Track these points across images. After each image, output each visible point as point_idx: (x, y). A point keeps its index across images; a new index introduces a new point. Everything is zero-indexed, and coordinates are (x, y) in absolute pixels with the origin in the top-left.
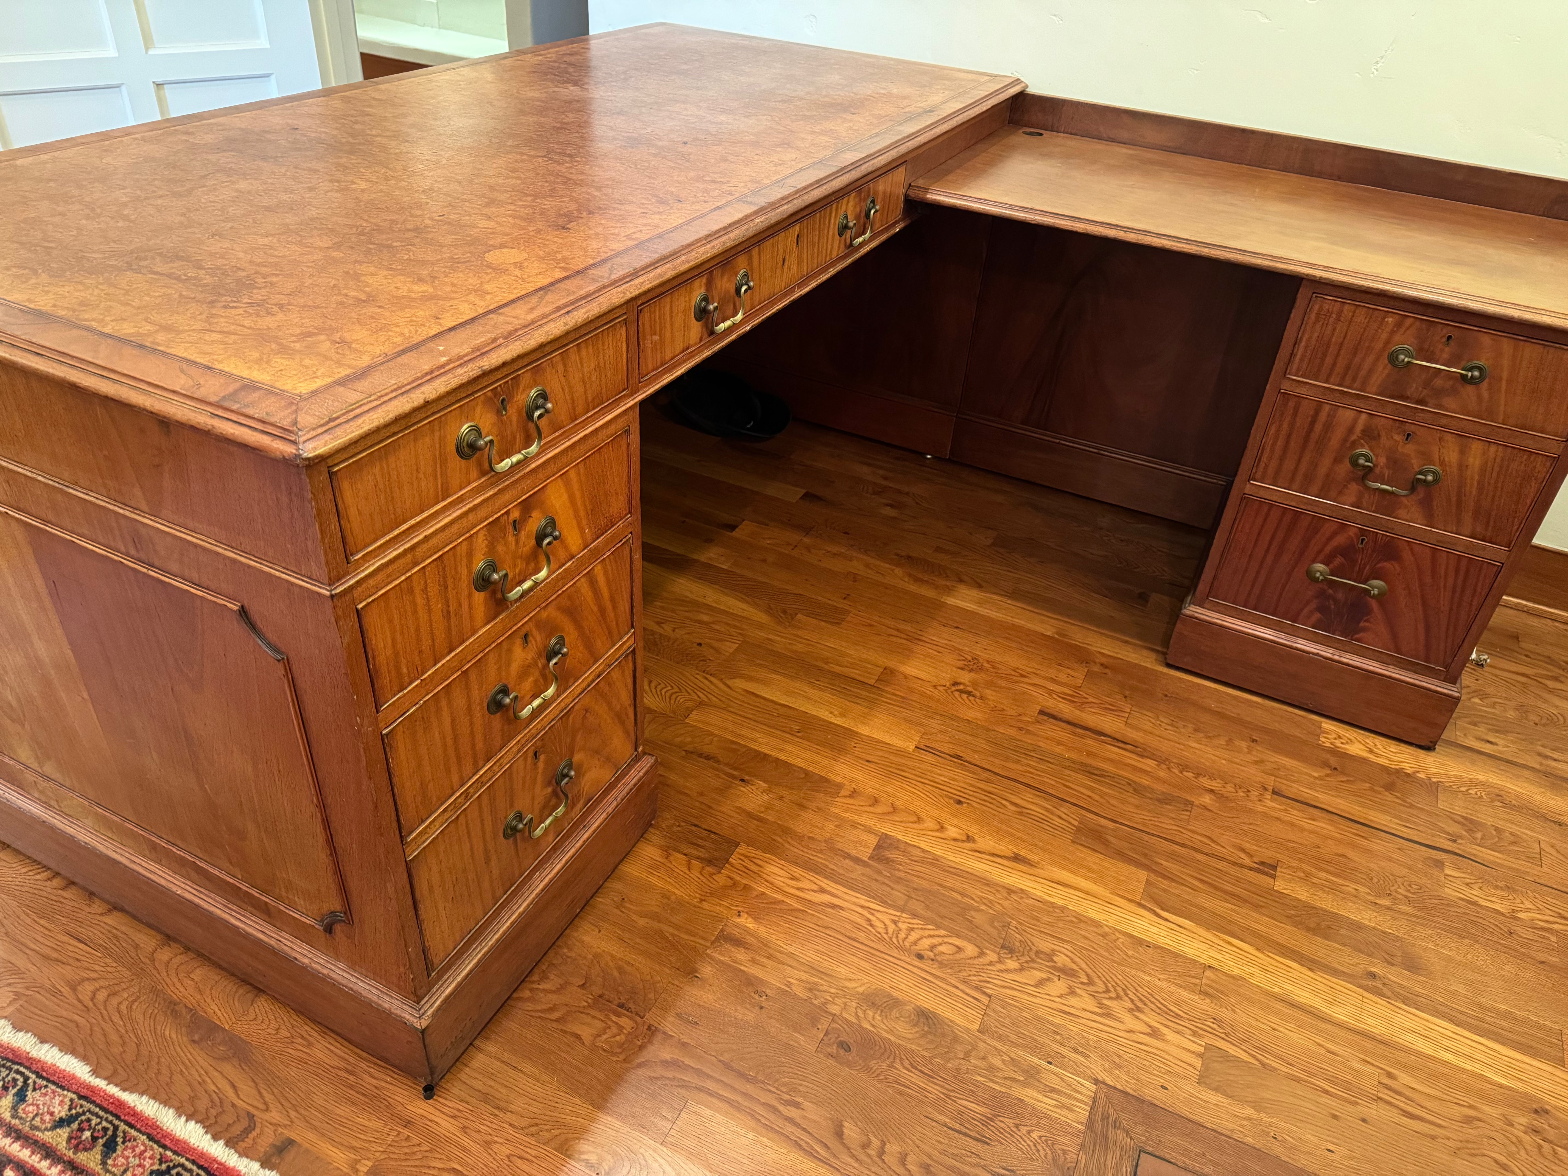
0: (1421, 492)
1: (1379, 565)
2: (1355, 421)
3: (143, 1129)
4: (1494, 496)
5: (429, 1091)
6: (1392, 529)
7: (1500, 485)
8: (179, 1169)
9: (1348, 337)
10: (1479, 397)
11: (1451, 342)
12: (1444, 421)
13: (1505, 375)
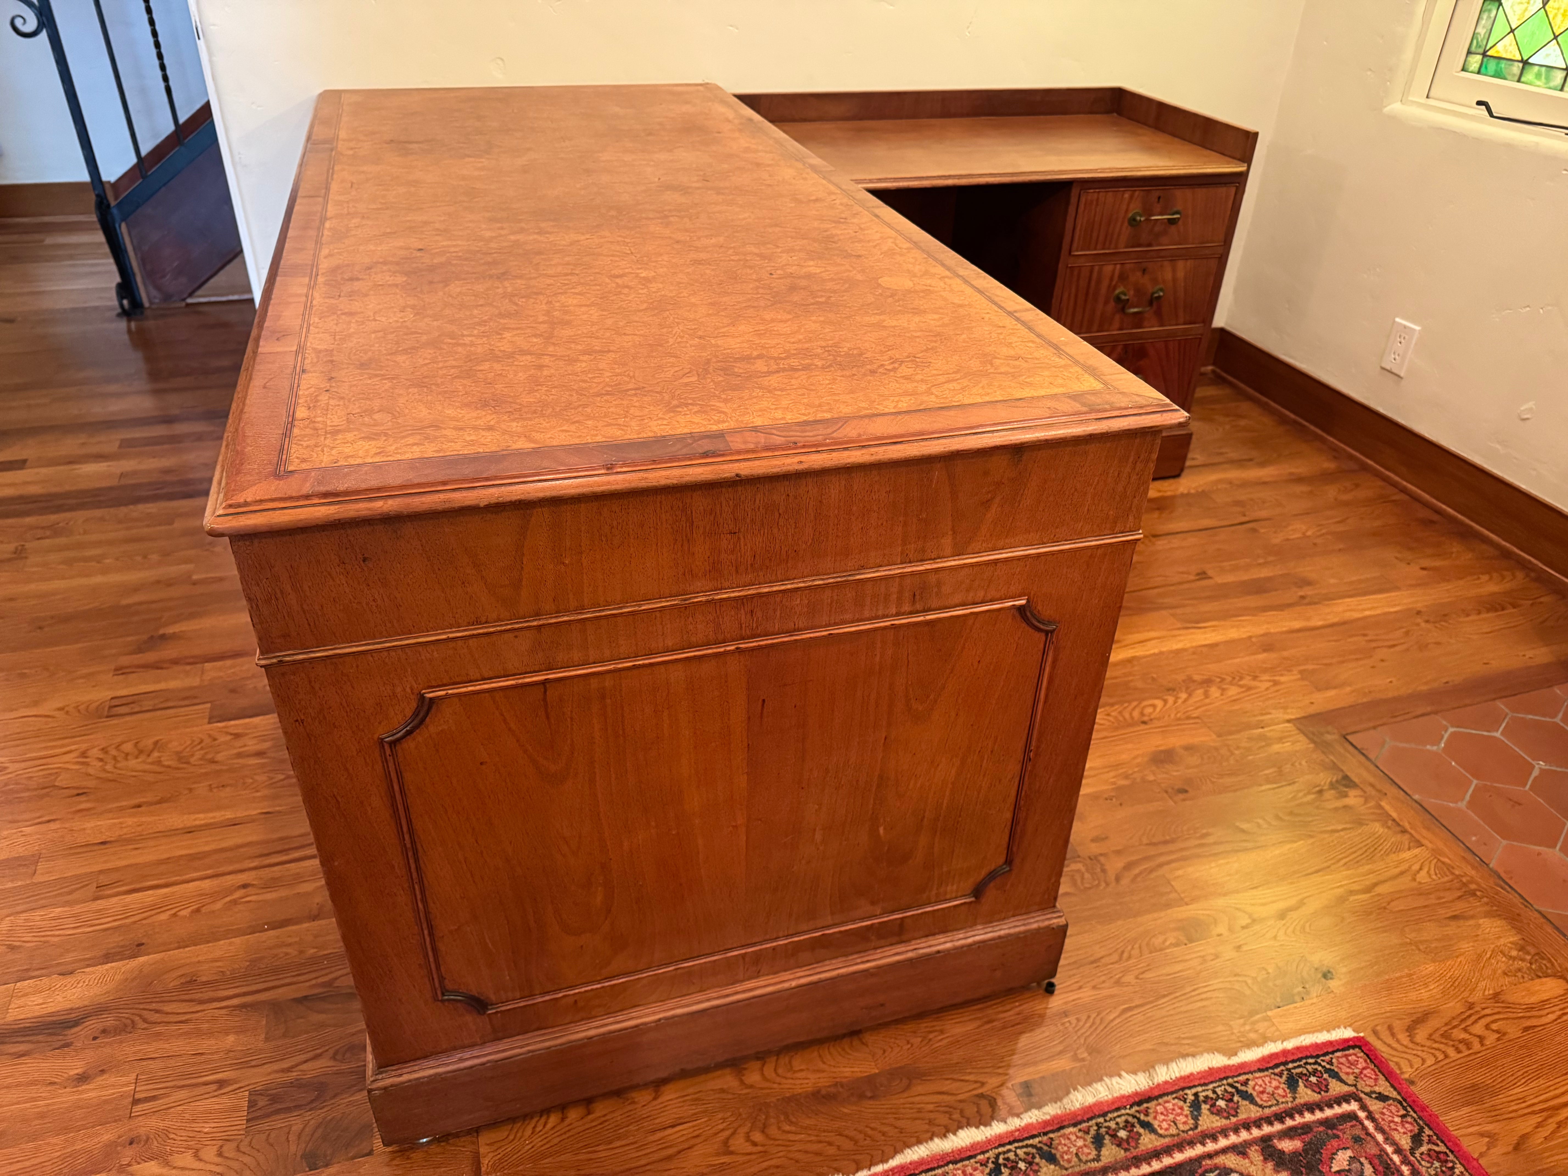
0: (1156, 305)
2: (1113, 271)
3: (942, 1163)
5: (1050, 989)
7: (1195, 284)
8: (1001, 1157)
9: (1104, 215)
10: (1180, 231)
11: (1161, 200)
12: (1163, 254)
13: (1190, 212)
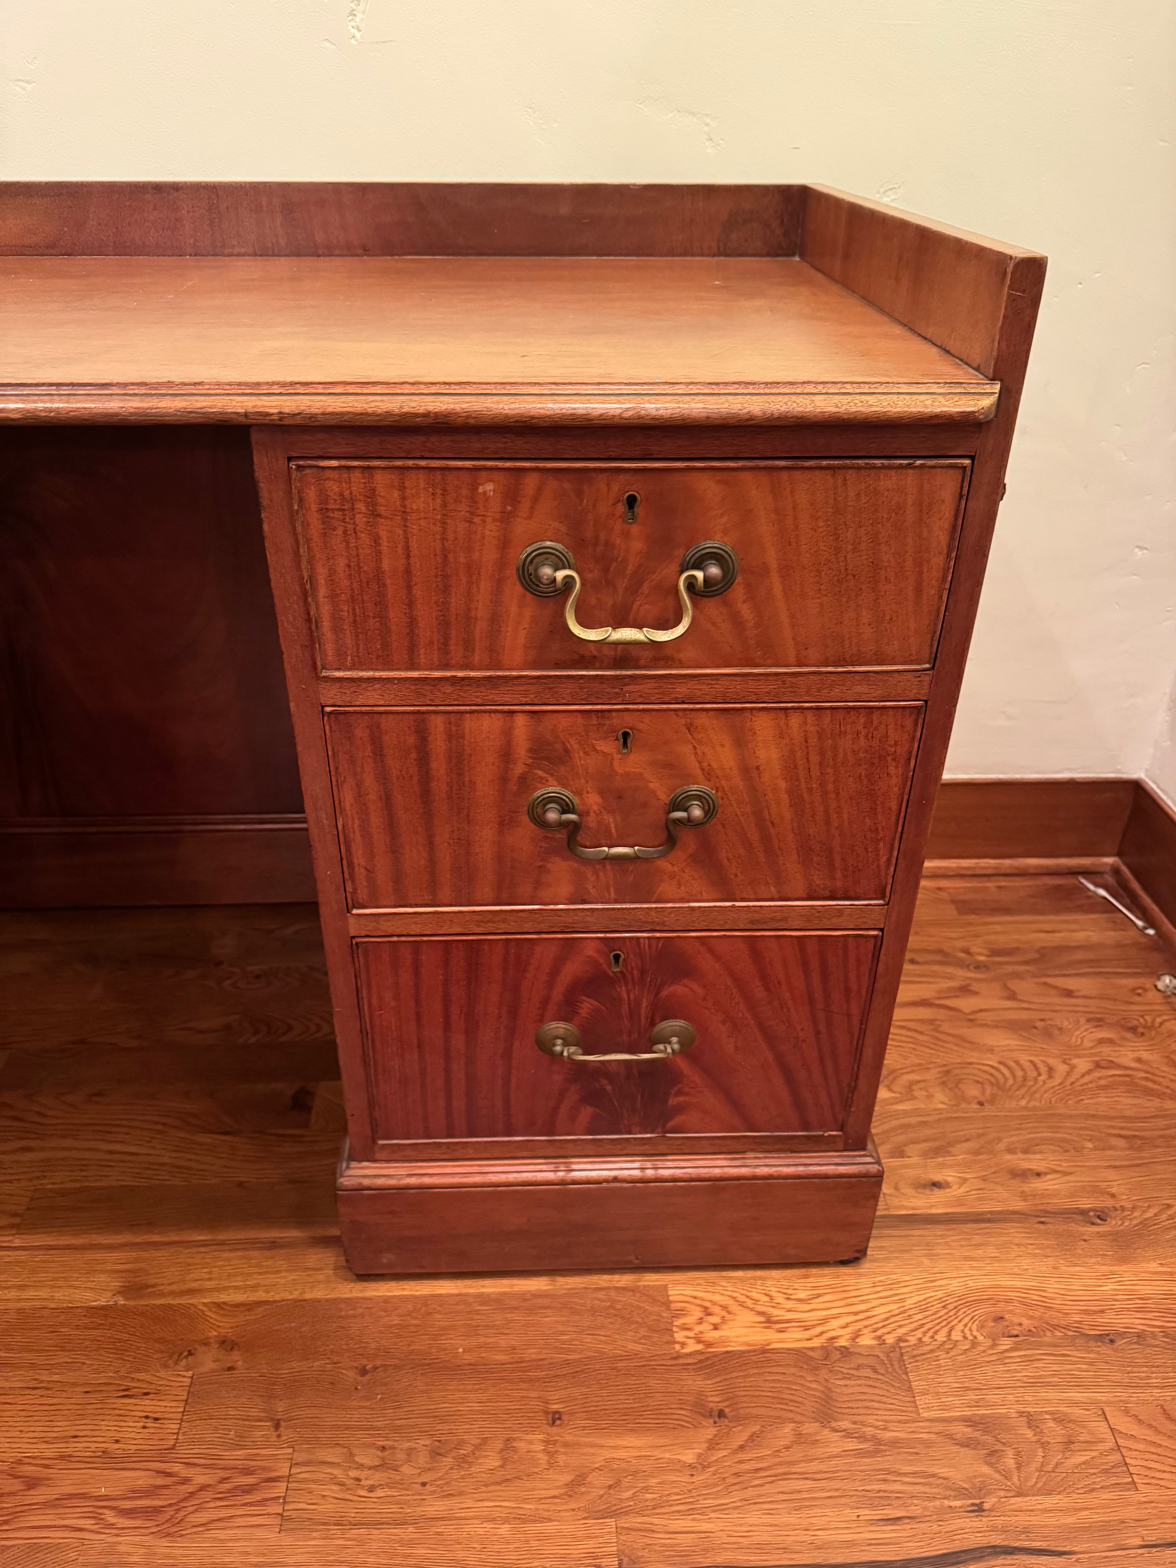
0: (689, 841)
1: (664, 993)
2: (508, 733)
4: (826, 812)
6: (663, 924)
7: (830, 787)
9: (415, 552)
10: (736, 620)
11: (638, 509)
12: (682, 690)
13: (772, 558)
